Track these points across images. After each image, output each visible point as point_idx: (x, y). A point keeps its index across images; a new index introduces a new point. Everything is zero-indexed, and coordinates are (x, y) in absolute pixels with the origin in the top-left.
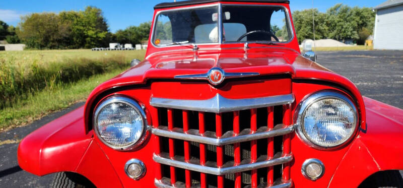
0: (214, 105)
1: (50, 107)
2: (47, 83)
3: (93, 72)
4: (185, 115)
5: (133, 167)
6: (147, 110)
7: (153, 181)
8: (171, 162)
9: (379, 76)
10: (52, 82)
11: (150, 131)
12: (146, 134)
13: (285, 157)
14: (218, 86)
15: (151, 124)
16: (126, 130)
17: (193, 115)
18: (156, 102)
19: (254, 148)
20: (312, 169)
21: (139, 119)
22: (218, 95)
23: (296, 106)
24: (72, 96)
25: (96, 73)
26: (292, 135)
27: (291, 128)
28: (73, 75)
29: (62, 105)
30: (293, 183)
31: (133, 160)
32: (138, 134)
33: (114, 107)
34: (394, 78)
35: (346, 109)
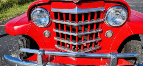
0: (75, 11)
1: (16, 13)
2: (13, 5)
3: (30, 1)
4: (64, 15)
5: (46, 33)
6: (50, 13)
7: (54, 38)
8: (59, 31)
9: (135, 3)
10: (15, 5)
11: (52, 21)
12: (51, 22)
13: (100, 30)
14: (77, 4)
15: (52, 18)
16: (43, 20)
17: (67, 15)
18: (54, 10)
19: (89, 27)
20: (109, 34)
21: (47, 17)
22: (76, 7)
23: (105, 12)
24: (23, 10)
25: (31, 1)
26: (103, 22)
27: (102, 20)
28: (23, 2)
29: (19, 13)
30: (102, 39)
31: (46, 31)
32: (48, 22)
33: (38, 12)
34: (141, 3)
35: (124, 13)
